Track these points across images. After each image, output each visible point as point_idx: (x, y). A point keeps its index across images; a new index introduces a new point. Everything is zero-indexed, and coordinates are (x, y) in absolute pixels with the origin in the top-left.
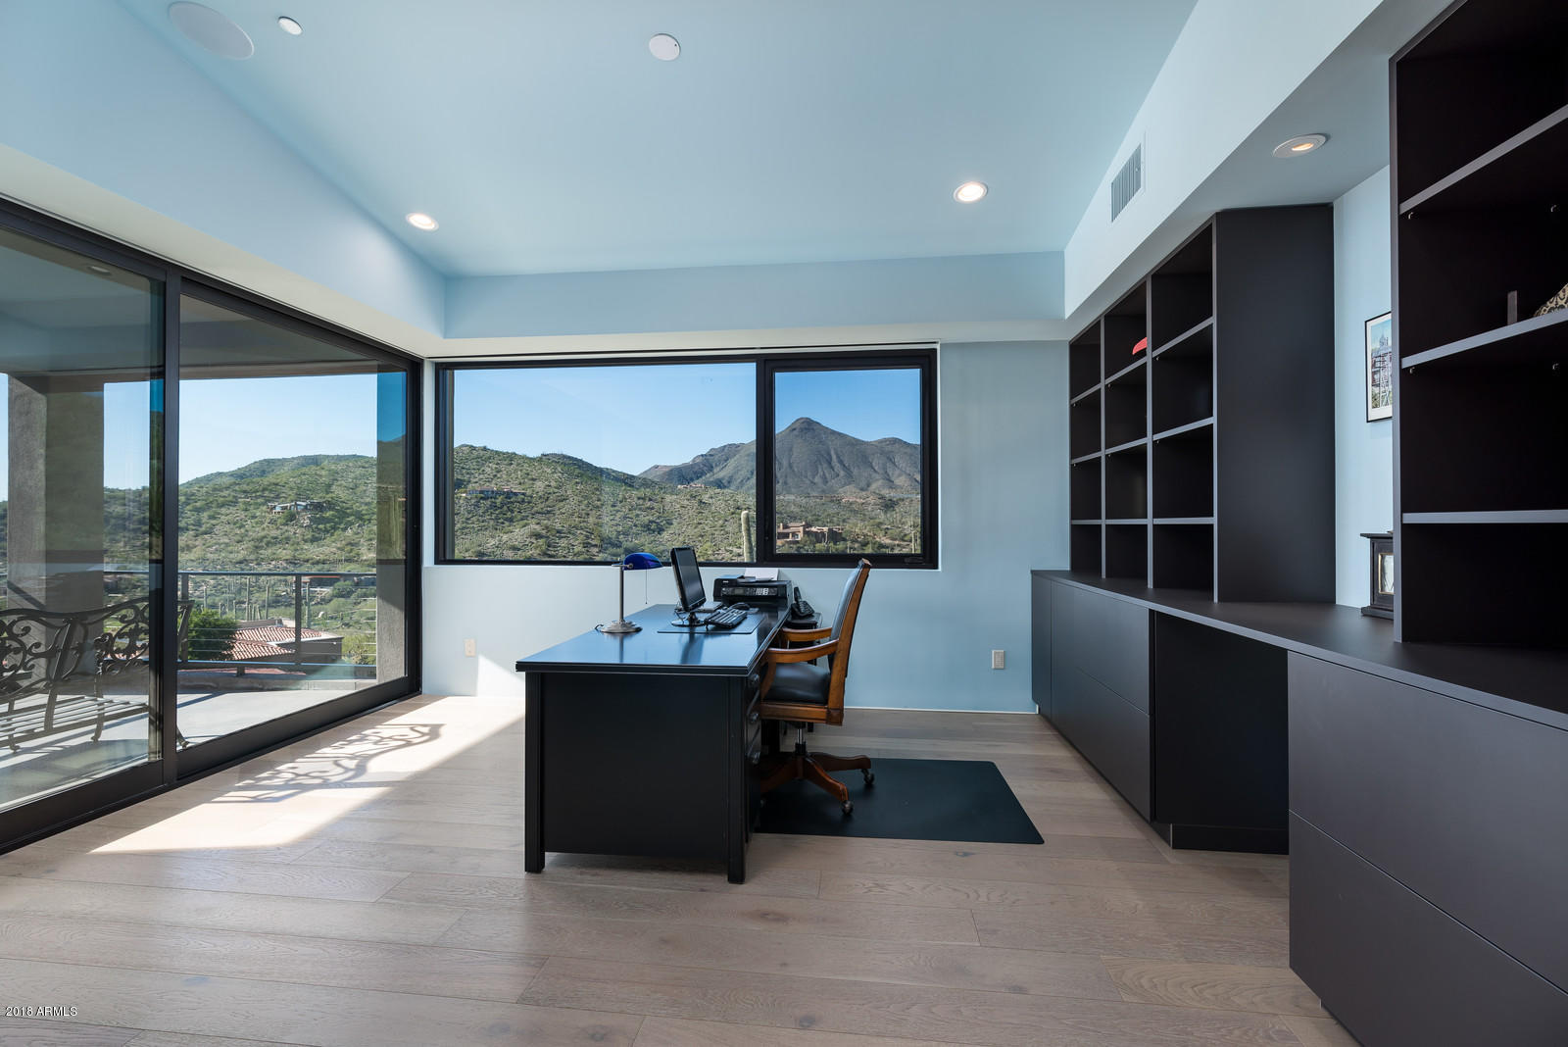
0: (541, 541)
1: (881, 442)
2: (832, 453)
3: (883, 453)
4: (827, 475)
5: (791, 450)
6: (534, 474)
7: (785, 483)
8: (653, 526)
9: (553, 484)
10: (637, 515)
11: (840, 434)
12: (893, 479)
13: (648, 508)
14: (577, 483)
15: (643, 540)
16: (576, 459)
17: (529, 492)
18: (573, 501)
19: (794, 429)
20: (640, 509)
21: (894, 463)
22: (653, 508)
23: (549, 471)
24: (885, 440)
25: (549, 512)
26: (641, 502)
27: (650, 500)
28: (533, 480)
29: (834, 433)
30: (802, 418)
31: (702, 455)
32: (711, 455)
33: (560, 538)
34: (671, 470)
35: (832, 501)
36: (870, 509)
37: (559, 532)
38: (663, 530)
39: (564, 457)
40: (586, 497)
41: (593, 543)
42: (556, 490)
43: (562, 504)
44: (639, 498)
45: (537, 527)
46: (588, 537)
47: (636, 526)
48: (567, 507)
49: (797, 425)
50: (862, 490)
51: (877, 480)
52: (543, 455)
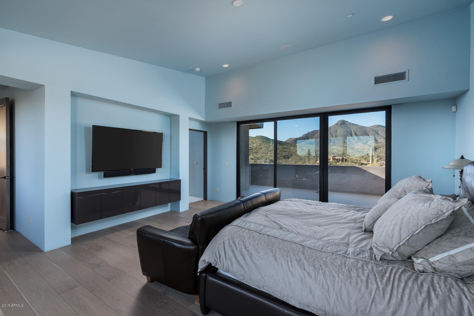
0: (253, 161)
1: (373, 126)
2: (352, 131)
3: (373, 130)
4: (350, 139)
5: (336, 131)
6: (254, 142)
7: (334, 142)
8: (286, 157)
9: (258, 144)
10: (282, 153)
11: (356, 125)
12: (377, 140)
13: (285, 151)
14: (265, 144)
15: (283, 161)
16: (265, 137)
17: (252, 147)
18: (263, 149)
19: (338, 124)
20: (283, 151)
21: (378, 134)
22: (287, 151)
23: (257, 141)
24: (375, 126)
25: (257, 152)
26: (283, 149)
27: (286, 149)
28: (253, 143)
29: (353, 124)
30: (341, 120)
31: (305, 134)
32: (308, 134)
33: (258, 160)
34: (295, 139)
35: (350, 148)
36: (366, 151)
37: (258, 158)
38: (290, 158)
39: (262, 136)
40: (267, 148)
41: (267, 161)
42: (259, 146)
43: (260, 150)
44: (283, 148)
45: (252, 157)
46: (266, 160)
47: (281, 156)
48: (262, 151)
49: (339, 122)
50: (364, 144)
51: (371, 140)
52: (257, 136)
